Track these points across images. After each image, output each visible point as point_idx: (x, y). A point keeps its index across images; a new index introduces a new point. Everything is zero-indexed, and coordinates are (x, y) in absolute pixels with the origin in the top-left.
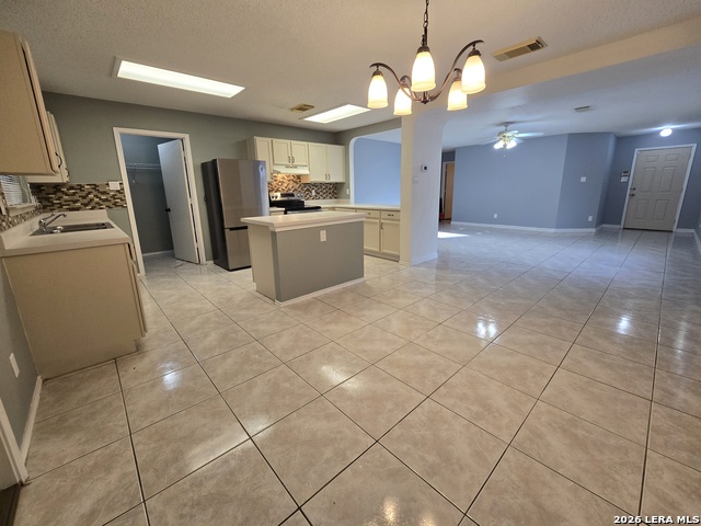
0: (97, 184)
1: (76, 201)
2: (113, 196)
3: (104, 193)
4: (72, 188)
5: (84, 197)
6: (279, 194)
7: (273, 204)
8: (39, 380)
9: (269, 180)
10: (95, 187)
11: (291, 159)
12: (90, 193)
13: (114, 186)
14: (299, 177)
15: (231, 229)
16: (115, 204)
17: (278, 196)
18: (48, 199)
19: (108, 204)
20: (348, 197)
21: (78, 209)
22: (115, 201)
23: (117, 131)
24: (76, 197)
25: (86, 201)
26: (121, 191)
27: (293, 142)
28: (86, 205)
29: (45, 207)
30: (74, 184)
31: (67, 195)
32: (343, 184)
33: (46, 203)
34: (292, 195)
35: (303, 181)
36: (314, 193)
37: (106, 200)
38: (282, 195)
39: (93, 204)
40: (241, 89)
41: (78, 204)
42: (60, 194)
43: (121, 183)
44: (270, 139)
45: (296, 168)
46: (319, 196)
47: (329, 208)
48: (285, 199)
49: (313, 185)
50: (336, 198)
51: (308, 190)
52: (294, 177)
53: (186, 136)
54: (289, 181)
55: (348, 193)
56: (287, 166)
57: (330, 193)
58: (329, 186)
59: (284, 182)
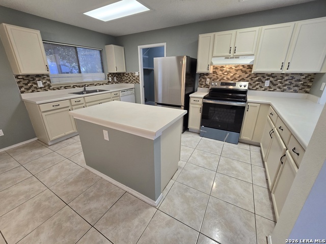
0: (133, 72)
1: (127, 80)
2: (136, 79)
3: (134, 77)
4: (127, 74)
5: (129, 78)
10: (132, 74)
11: (233, 49)
16: (137, 82)
18: (122, 78)
26: (138, 76)
29: (121, 81)
31: (125, 77)
34: (234, 85)
35: (255, 71)
38: (222, 84)
45: (237, 57)
46: (273, 87)
47: (261, 104)
48: (225, 87)
49: (268, 75)
50: (307, 92)
51: (259, 80)
52: (243, 66)
53: (165, 44)
54: (237, 70)
55: (322, 89)
56: (227, 58)
57: (297, 86)
58: (297, 77)
59: (230, 72)
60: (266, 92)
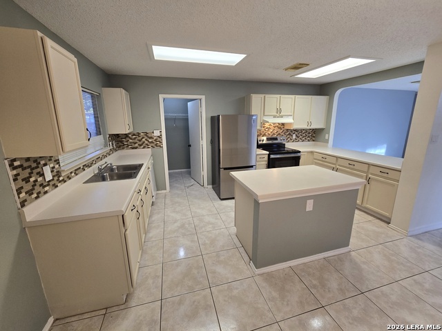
0: (148, 132)
1: (135, 143)
2: (156, 140)
3: (151, 138)
4: (134, 135)
5: (140, 141)
6: (265, 138)
7: (259, 146)
8: (51, 320)
9: (259, 127)
10: (146, 134)
11: (279, 111)
12: (143, 138)
13: (157, 133)
14: (283, 124)
15: (225, 169)
16: (156, 145)
17: (264, 140)
18: (122, 142)
19: (152, 145)
20: (327, 141)
21: (136, 148)
22: (156, 143)
23: (161, 97)
24: (136, 141)
25: (140, 143)
26: (160, 137)
27: (282, 96)
28: (140, 145)
29: (120, 147)
30: (135, 132)
31: (131, 139)
32: (322, 129)
33: (121, 144)
34: (276, 139)
35: (286, 127)
36: (294, 136)
37: (152, 142)
38: (268, 139)
39: (144, 145)
40: (243, 56)
41: (137, 145)
42: (128, 139)
43: (161, 131)
44: (262, 96)
45: (282, 117)
46: (298, 139)
47: (307, 152)
48: (270, 142)
49: (294, 130)
50: (314, 141)
51: (289, 134)
52: (279, 124)
53: (203, 97)
54: (275, 127)
55: (327, 138)
56: (275, 117)
57: (309, 137)
58: (308, 131)
59: (270, 128)
60: (294, 143)
